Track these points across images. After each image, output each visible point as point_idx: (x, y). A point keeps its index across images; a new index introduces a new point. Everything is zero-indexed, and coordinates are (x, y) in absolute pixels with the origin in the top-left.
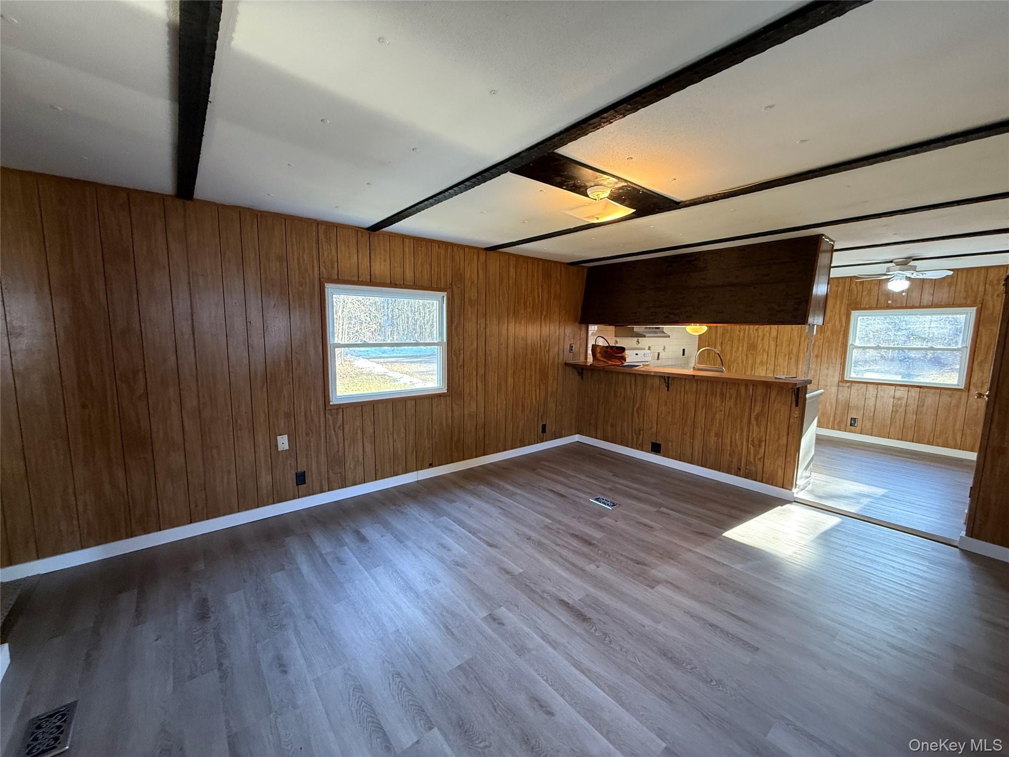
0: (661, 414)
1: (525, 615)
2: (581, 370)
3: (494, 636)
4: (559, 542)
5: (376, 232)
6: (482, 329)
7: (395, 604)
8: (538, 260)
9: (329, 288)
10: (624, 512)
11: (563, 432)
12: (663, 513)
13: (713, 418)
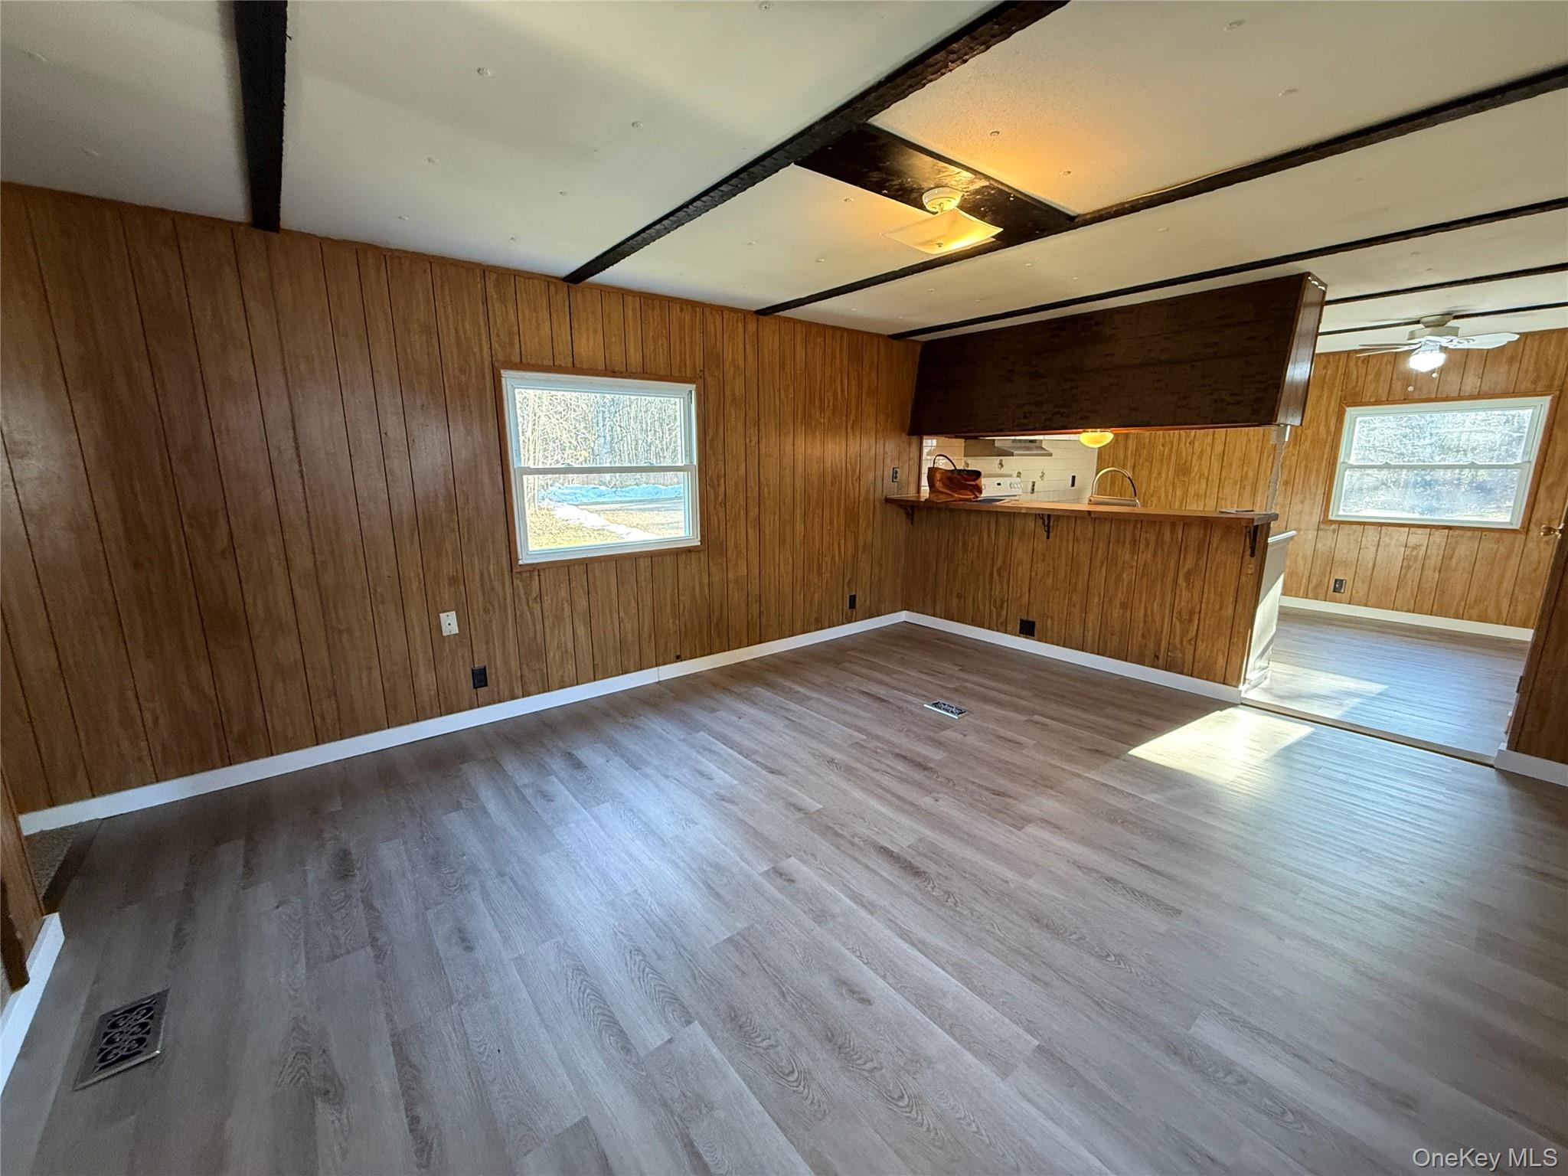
0: (1037, 575)
1: (825, 868)
2: (911, 509)
3: (780, 897)
4: (878, 766)
5: (579, 285)
6: (753, 443)
7: (630, 855)
8: (842, 330)
9: (509, 378)
10: (978, 722)
11: (883, 607)
12: (1037, 723)
13: (1119, 578)
